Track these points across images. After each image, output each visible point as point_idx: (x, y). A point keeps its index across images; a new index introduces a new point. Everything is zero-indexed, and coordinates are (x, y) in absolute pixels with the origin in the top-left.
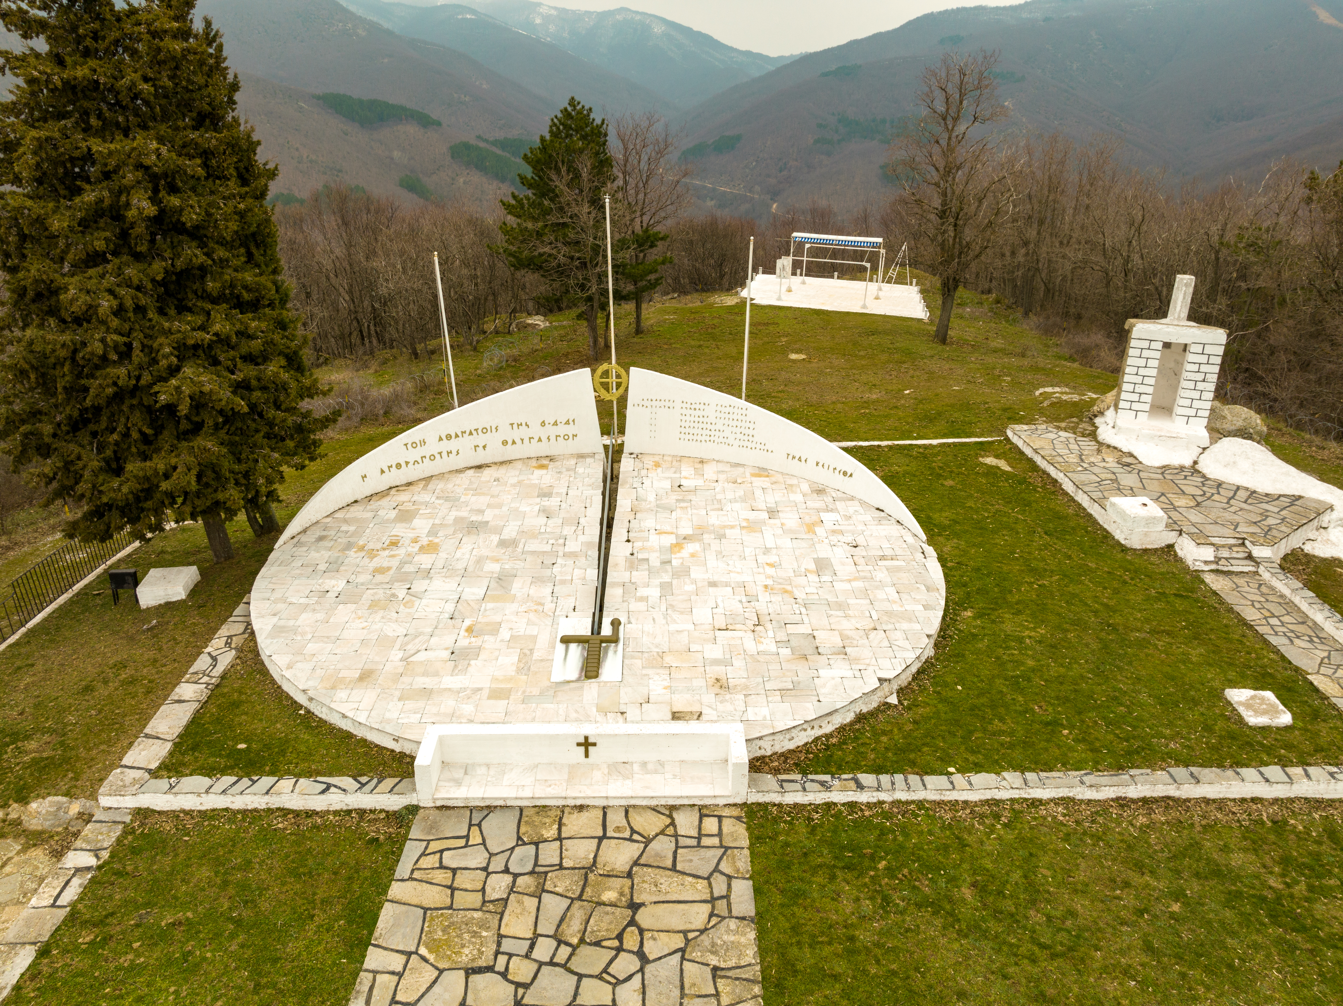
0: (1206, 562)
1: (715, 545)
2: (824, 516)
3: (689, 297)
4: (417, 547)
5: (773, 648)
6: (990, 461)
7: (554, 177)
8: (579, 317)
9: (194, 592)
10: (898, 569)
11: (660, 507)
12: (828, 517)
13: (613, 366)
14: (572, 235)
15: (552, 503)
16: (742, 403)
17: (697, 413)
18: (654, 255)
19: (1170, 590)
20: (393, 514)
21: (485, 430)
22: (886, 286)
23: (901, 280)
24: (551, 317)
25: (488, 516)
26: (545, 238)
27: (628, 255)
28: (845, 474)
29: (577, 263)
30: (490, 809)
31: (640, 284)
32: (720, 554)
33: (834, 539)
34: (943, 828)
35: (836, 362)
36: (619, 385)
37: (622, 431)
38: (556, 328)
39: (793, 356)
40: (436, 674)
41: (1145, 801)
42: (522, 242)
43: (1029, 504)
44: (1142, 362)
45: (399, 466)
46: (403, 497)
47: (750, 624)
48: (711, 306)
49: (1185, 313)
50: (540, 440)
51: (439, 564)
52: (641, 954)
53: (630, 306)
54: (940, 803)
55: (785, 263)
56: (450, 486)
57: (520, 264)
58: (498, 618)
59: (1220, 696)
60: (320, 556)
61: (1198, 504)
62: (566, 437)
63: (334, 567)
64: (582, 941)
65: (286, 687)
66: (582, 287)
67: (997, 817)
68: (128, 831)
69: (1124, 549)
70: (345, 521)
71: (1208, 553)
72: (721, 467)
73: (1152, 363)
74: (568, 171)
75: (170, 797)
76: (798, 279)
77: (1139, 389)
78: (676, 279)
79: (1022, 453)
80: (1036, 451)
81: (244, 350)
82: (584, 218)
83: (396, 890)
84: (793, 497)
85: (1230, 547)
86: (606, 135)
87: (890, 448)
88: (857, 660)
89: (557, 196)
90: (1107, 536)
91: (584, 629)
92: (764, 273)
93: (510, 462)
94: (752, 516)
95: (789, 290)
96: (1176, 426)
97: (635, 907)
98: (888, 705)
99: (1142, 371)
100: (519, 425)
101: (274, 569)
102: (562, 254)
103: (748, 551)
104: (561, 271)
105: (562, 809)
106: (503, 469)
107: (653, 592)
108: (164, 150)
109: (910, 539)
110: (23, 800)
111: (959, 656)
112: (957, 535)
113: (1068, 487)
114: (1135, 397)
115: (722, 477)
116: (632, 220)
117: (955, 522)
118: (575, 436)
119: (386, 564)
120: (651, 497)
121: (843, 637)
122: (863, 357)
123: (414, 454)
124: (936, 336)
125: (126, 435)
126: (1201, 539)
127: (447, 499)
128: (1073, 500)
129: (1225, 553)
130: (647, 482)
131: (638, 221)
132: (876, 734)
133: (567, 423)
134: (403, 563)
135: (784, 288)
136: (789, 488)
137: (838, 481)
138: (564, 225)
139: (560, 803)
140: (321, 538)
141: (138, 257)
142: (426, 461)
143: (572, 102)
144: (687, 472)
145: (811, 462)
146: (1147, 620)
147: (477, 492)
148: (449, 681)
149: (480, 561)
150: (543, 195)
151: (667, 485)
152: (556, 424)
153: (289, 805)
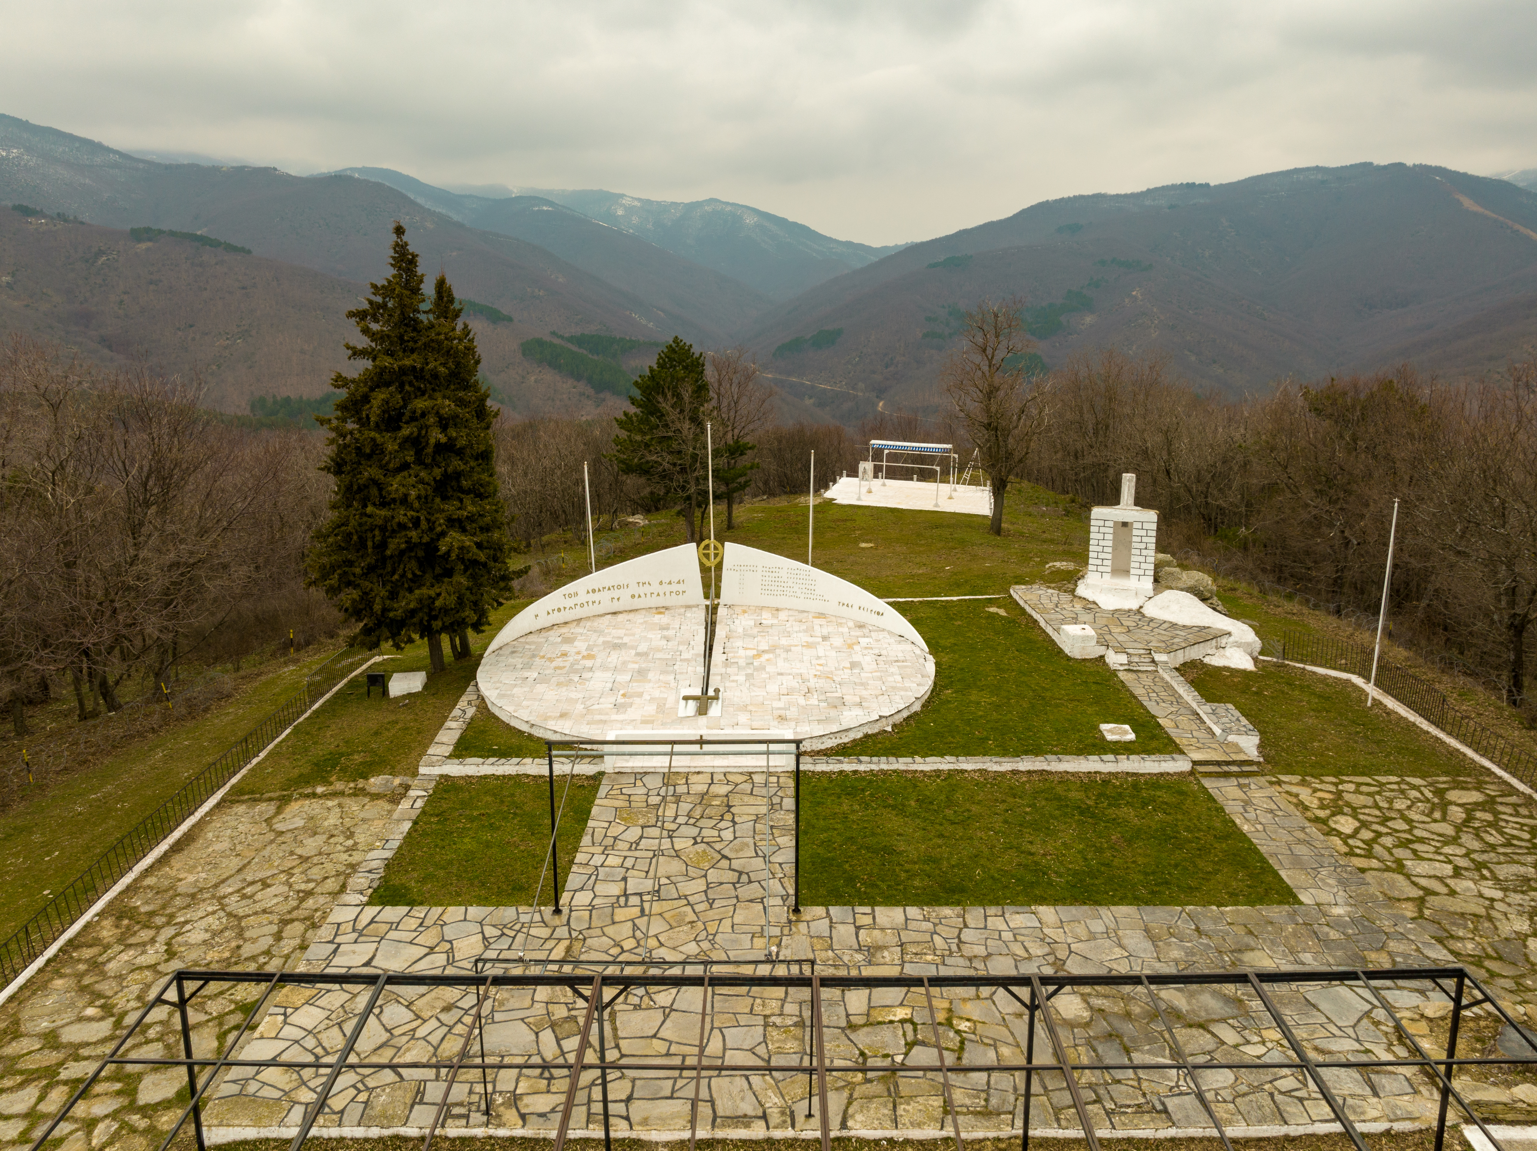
0: (1121, 665)
1: (784, 655)
2: (860, 640)
3: (777, 499)
4: (580, 657)
5: (816, 703)
6: (993, 610)
7: (660, 399)
8: (679, 513)
9: (426, 687)
10: (906, 667)
11: (746, 635)
12: (864, 641)
13: (712, 542)
14: (675, 446)
15: (671, 633)
16: (809, 567)
17: (774, 574)
18: (744, 461)
19: (1091, 679)
20: (559, 639)
21: (619, 587)
22: (961, 488)
23: (974, 482)
24: (649, 516)
25: (626, 640)
26: (652, 448)
27: (723, 461)
28: (878, 613)
29: (678, 468)
30: (646, 773)
31: (731, 486)
32: (786, 660)
33: (866, 652)
34: (906, 780)
35: (898, 549)
36: (716, 555)
37: (718, 596)
38: (655, 525)
39: (863, 545)
40: (607, 714)
41: (1029, 772)
42: (632, 451)
43: (1012, 635)
44: (1101, 536)
45: (559, 610)
46: (564, 630)
47: (803, 693)
48: (796, 505)
49: (1131, 501)
50: (658, 595)
51: (598, 664)
52: (733, 821)
53: (723, 507)
54: (906, 771)
55: (866, 466)
56: (596, 624)
57: (628, 469)
58: (641, 690)
59: (1096, 728)
60: (517, 661)
61: (1129, 631)
62: (677, 593)
63: (527, 666)
64: (702, 817)
65: (514, 723)
66: (683, 488)
67: (939, 777)
68: (438, 783)
69: (1069, 659)
70: (527, 643)
71: (1123, 659)
72: (791, 613)
73: (1107, 536)
74: (673, 395)
75: (461, 767)
76: (879, 482)
77: (1101, 556)
78: (766, 483)
79: (1018, 604)
80: (1026, 602)
81: (481, 523)
82: (685, 432)
83: (597, 802)
84: (840, 629)
85: (1140, 655)
86: (703, 365)
87: (921, 602)
88: (868, 708)
89: (663, 415)
90: (1061, 651)
91: (698, 692)
92: (848, 476)
93: (637, 610)
94: (810, 640)
95: (870, 492)
96: (1132, 582)
97: (730, 807)
98: (886, 731)
99: (1102, 543)
100: (644, 584)
101: (487, 667)
102: (666, 461)
103: (805, 658)
104: (665, 476)
105: (688, 773)
106: (631, 616)
107: (741, 678)
108: (453, 405)
109: (918, 652)
110: (366, 778)
111: (936, 711)
112: (954, 652)
113: (1042, 624)
114: (1099, 562)
115: (791, 619)
116: (725, 433)
117: (955, 644)
118: (684, 592)
119: (561, 665)
120: (740, 630)
121: (861, 698)
122: (923, 545)
123: (569, 602)
124: (992, 528)
125: (403, 576)
126: (1121, 649)
127: (595, 631)
128: (1044, 632)
129: (1136, 659)
130: (737, 622)
131: (730, 435)
132: (874, 743)
133: (679, 582)
134: (572, 665)
135: (864, 490)
136: (840, 625)
137: (874, 619)
138: (670, 438)
139: (687, 770)
140: (513, 652)
141: (426, 466)
142: (578, 607)
143: (676, 340)
144: (767, 618)
145: (856, 607)
146: (1067, 695)
147: (615, 627)
148: (614, 717)
149: (624, 663)
150: (652, 414)
151: (752, 623)
152: (670, 583)
153: (530, 772)
